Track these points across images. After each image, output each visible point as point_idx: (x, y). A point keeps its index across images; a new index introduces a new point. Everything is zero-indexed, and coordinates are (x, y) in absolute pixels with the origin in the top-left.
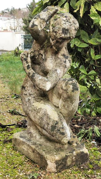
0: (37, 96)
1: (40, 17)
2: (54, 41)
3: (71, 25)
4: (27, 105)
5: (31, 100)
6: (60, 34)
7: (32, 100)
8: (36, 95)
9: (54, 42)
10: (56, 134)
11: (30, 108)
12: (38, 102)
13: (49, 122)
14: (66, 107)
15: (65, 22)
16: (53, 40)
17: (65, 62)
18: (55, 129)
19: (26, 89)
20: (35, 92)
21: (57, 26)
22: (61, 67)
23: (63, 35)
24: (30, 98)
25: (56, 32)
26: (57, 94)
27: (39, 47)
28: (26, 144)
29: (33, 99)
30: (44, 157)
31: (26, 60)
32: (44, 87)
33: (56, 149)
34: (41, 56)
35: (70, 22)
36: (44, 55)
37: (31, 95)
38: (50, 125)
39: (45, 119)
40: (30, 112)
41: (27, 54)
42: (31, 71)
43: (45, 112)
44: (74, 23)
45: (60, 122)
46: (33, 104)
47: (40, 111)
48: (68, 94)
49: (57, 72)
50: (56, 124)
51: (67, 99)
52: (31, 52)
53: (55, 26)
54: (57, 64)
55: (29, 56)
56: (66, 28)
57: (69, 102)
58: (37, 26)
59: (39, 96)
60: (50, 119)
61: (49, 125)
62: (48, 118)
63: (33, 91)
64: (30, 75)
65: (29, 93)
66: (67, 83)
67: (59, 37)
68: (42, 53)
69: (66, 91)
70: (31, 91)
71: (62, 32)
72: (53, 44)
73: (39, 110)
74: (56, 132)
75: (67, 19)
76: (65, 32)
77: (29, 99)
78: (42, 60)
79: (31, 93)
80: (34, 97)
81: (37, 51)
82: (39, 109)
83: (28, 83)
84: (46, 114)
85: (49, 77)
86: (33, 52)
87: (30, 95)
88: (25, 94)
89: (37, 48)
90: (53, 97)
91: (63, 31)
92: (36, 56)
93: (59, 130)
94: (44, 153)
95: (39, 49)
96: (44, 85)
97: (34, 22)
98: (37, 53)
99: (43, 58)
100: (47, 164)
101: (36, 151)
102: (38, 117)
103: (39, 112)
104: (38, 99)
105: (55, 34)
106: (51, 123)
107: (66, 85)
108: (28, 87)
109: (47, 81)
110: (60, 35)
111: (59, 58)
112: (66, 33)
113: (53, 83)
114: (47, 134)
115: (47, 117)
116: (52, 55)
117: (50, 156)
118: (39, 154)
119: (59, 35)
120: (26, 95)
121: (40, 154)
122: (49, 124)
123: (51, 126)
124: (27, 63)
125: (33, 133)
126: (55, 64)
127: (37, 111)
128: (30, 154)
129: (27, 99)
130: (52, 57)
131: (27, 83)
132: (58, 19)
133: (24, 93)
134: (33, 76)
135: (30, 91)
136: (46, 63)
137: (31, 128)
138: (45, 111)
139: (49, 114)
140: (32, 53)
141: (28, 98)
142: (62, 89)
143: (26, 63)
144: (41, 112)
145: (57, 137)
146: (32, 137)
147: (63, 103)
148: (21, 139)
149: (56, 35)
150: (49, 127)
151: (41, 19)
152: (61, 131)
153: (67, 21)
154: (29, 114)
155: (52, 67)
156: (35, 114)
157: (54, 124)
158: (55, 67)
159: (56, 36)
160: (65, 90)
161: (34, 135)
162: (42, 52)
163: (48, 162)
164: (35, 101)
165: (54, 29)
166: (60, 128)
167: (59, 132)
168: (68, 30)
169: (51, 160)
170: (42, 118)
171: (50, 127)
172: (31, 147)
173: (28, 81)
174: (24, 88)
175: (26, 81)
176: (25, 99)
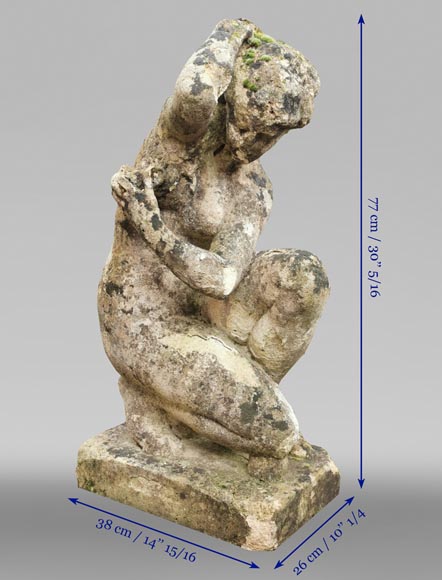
0: (170, 315)
1: (215, 60)
2: (246, 135)
3: (304, 83)
4: (140, 347)
5: (152, 329)
6: (277, 114)
7: (157, 329)
8: (165, 310)
9: (246, 140)
10: (260, 430)
11: (154, 356)
12: (179, 332)
13: (230, 394)
14: (284, 341)
15: (287, 75)
16: (242, 131)
17: (261, 198)
18: (256, 413)
19: (124, 294)
20: (161, 300)
21: (267, 88)
22: (253, 215)
23: (285, 117)
24: (147, 322)
25: (261, 107)
26: (250, 303)
27: (182, 155)
28: (148, 473)
29: (158, 323)
30: (234, 509)
31: (141, 198)
32: (217, 283)
33: (257, 477)
34: (184, 182)
35: (301, 75)
36: (195, 180)
37: (148, 311)
38: (238, 404)
39: (215, 386)
40: (153, 369)
41: (135, 177)
42: (166, 235)
43: (211, 364)
44: (311, 75)
45: (266, 391)
46: (164, 341)
47: (194, 362)
48: (300, 301)
49: (245, 231)
50: (256, 398)
51: (295, 316)
52: (153, 171)
53: (260, 87)
54: (236, 205)
55: (148, 183)
56: (295, 94)
57: (297, 326)
58: (209, 87)
59: (177, 313)
60: (233, 384)
61: (232, 405)
62: (226, 381)
63: (152, 298)
64: (167, 249)
65: (141, 307)
66: (294, 266)
67: (270, 123)
68: (189, 174)
69: (295, 291)
70: (148, 299)
71: (282, 106)
72: (241, 142)
73: (190, 361)
74: (261, 424)
75: (291, 65)
76: (292, 107)
77: (142, 325)
78: (188, 193)
79: (148, 305)
80: (161, 319)
81: (174, 166)
82: (188, 356)
83: (132, 271)
84: (215, 370)
85: (227, 250)
86: (160, 170)
87: (146, 311)
88: (124, 311)
89: (174, 157)
90: (232, 311)
91: (285, 104)
92: (171, 184)
93: (270, 417)
94: (227, 496)
95: (181, 161)
96: (216, 278)
97: (197, 74)
98: (173, 173)
99: (193, 188)
100: (246, 529)
101: (193, 494)
102: (186, 383)
103: (192, 367)
104: (176, 323)
105: (256, 113)
106: (239, 399)
107: (295, 275)
108: (132, 286)
109: (224, 265)
110: (276, 117)
111: (242, 186)
112: (293, 111)
113: (241, 270)
114: (223, 431)
115: (222, 379)
116: (219, 178)
117: (253, 503)
118: (208, 499)
119: (272, 116)
120: (131, 312)
121: (212, 501)
122: (231, 402)
123: (240, 407)
124: (149, 207)
125: (154, 433)
126: (231, 207)
127: (186, 363)
128: (167, 506)
129: (134, 327)
130: (218, 185)
131: (128, 271)
132: (266, 64)
133: (122, 305)
134: (177, 251)
135: (142, 300)
136: (203, 203)
137: (145, 419)
138: (213, 361)
139: (226, 367)
140: (155, 174)
141: (140, 323)
142: (278, 285)
143: (144, 210)
144: (196, 366)
145: (264, 437)
146: (156, 448)
147: (278, 330)
148: (122, 461)
149: (262, 115)
150: (232, 413)
151: (221, 65)
152: (274, 417)
153: (294, 71)
154: (147, 374)
155: (221, 215)
156: (176, 372)
157: (249, 399)
158: (233, 216)
159: (262, 119)
160: (290, 290)
161: (161, 441)
162: (191, 169)
163: (250, 521)
164: (167, 331)
165: (253, 96)
166: (271, 409)
167: (270, 421)
168: (297, 100)
169: (261, 514)
170: (205, 382)
171: (236, 410)
172: (170, 481)
173: (129, 267)
174: (119, 289)
175: (120, 268)
176: (126, 327)
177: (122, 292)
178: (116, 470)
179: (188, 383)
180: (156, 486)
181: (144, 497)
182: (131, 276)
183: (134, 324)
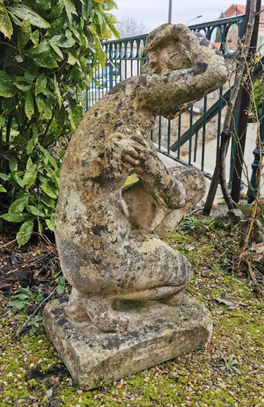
4: (129, 262)
11: (139, 264)
13: (176, 264)
18: (186, 268)
19: (109, 230)
30: (201, 327)
37: (125, 235)
38: (180, 268)
39: (170, 264)
43: (165, 252)
46: (142, 250)
47: (159, 255)
60: (176, 258)
61: (178, 270)
65: (121, 235)
70: (121, 227)
73: (157, 256)
74: (188, 273)
77: (125, 247)
80: (130, 237)
82: (156, 253)
83: (109, 211)
84: (168, 254)
88: (112, 242)
101: (177, 335)
103: (159, 260)
106: (179, 265)
117: (206, 318)
120: (116, 241)
121: (189, 332)
131: (107, 213)
133: (110, 239)
135: (119, 229)
157: (182, 262)
170: (167, 265)
171: (180, 272)
172: (162, 337)
173: (106, 209)
174: (105, 228)
175: (99, 212)
176: (116, 253)
177: (107, 230)
178: (122, 356)
179: (159, 270)
180: (152, 347)
181: (144, 360)
182: (110, 215)
183: (121, 249)
